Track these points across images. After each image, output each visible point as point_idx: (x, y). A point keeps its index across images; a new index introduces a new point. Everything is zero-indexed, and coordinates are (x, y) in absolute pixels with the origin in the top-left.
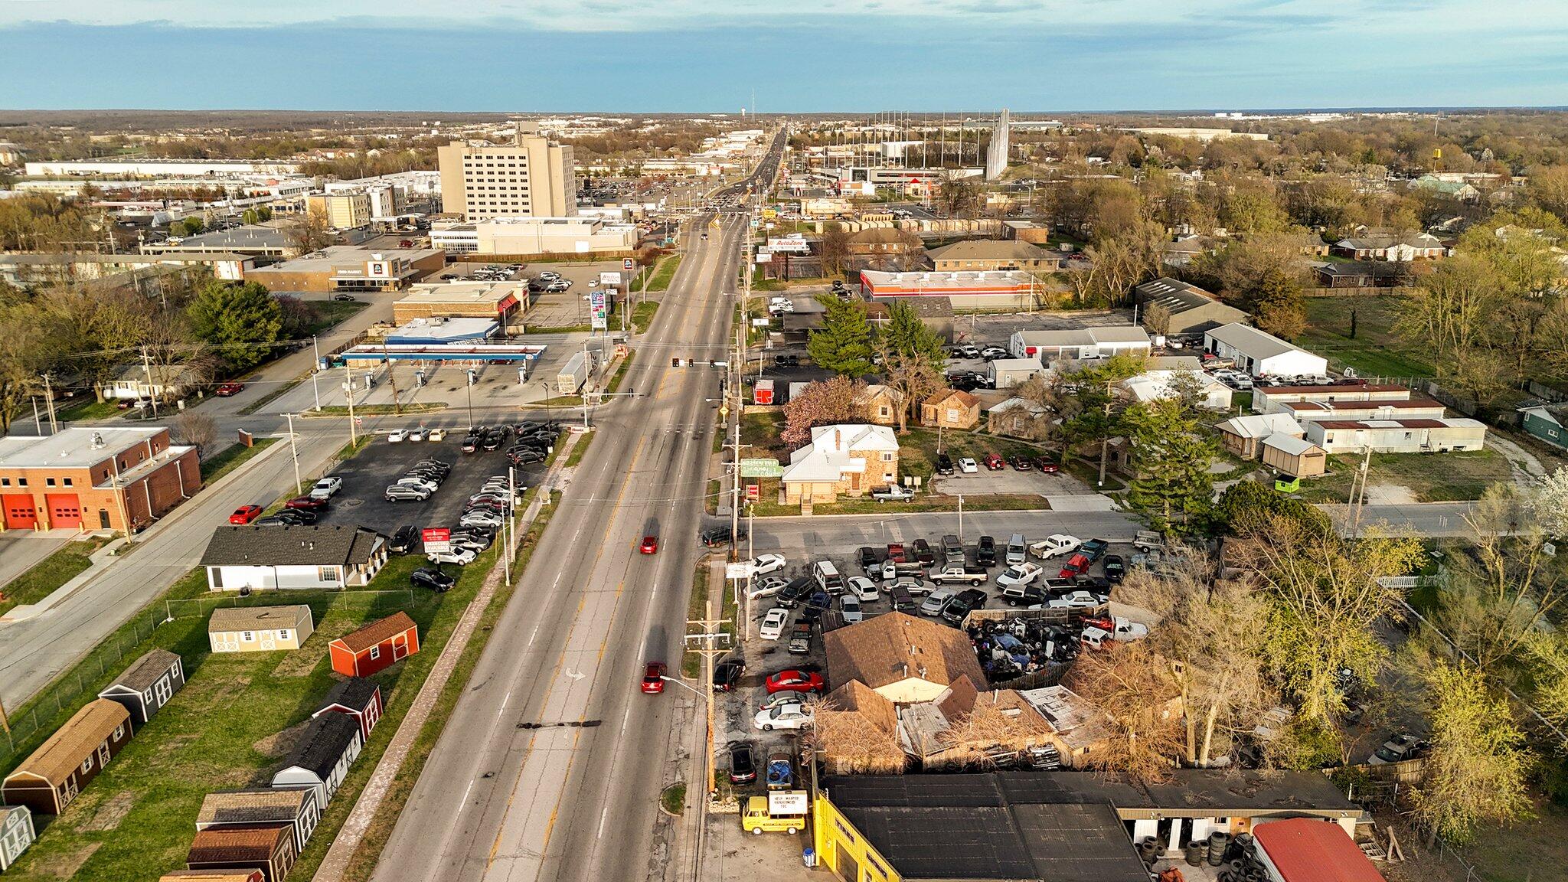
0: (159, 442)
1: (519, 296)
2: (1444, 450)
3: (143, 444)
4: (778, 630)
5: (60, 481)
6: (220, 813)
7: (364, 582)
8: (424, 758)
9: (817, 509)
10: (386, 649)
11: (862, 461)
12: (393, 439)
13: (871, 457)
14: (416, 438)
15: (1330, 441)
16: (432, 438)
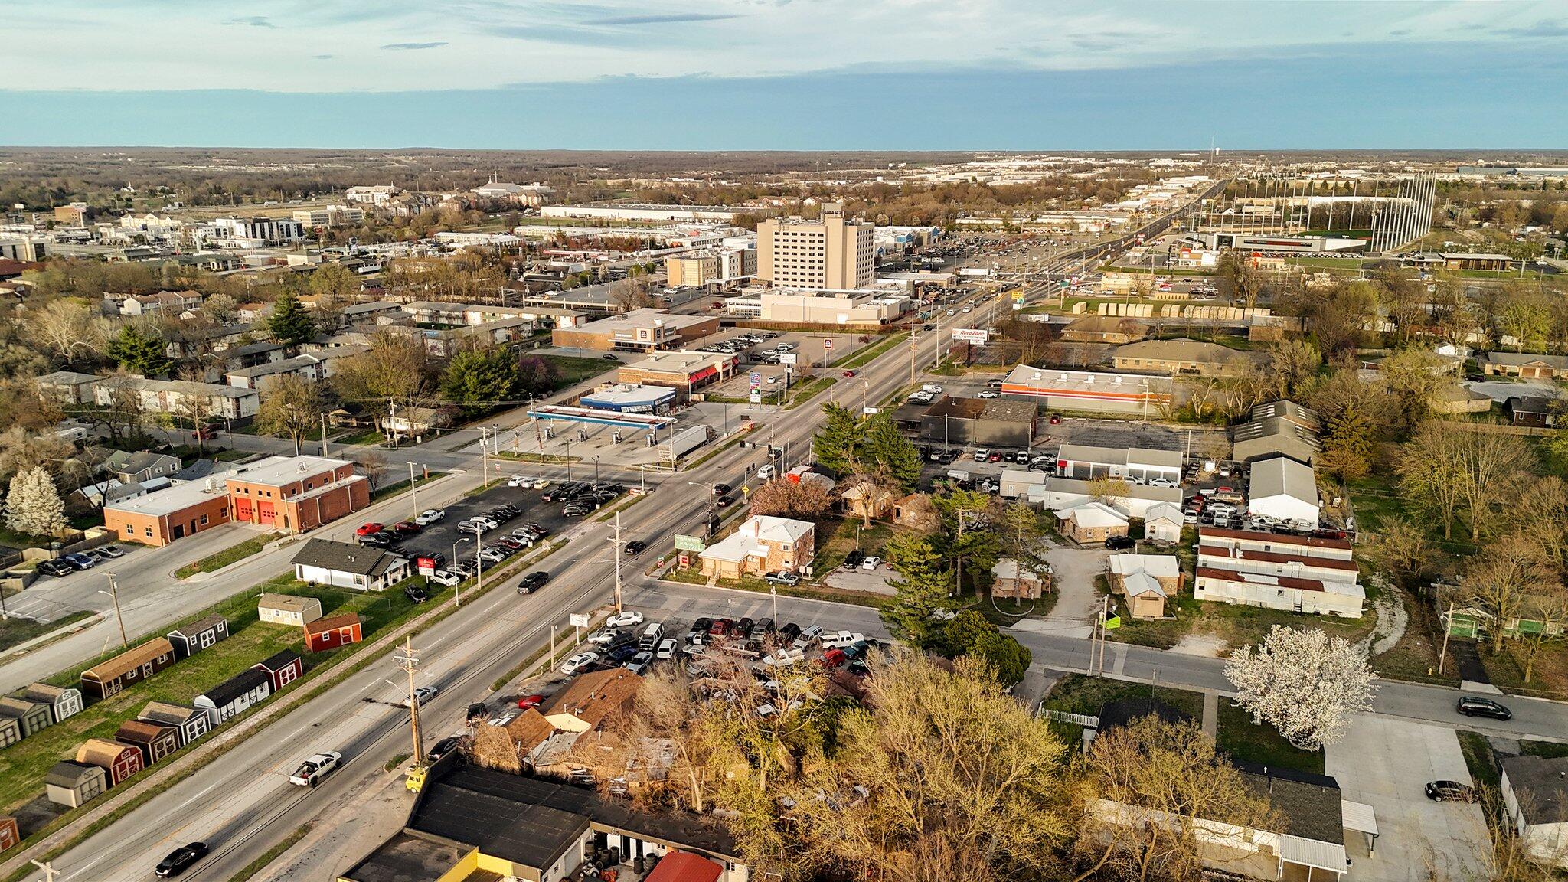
0: (340, 472)
1: (719, 369)
2: (1317, 613)
3: (329, 473)
4: (572, 668)
5: (264, 493)
6: (151, 713)
7: (381, 589)
8: (297, 706)
9: (720, 582)
10: (335, 636)
11: (766, 548)
12: (511, 484)
13: (774, 546)
14: (526, 485)
15: (1202, 588)
16: (536, 487)
